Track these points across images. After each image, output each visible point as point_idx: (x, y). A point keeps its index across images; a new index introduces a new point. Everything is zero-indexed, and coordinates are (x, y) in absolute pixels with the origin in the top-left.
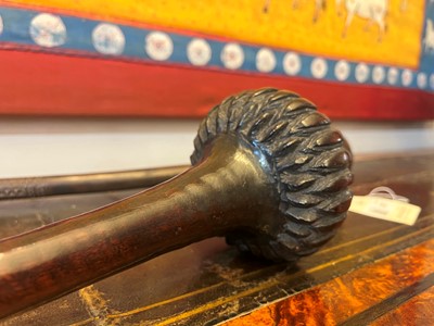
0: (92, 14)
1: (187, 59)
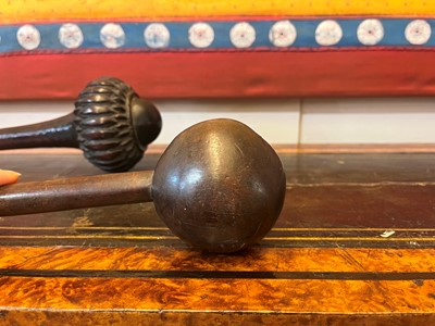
0: (143, 17)
1: (230, 42)
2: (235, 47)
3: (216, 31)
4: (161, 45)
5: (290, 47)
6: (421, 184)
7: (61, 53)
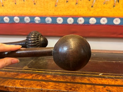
0: (45, 15)
1: (67, 22)
2: (68, 24)
3: (64, 20)
4: (49, 22)
5: (83, 24)
6: (114, 62)
7: (24, 24)
